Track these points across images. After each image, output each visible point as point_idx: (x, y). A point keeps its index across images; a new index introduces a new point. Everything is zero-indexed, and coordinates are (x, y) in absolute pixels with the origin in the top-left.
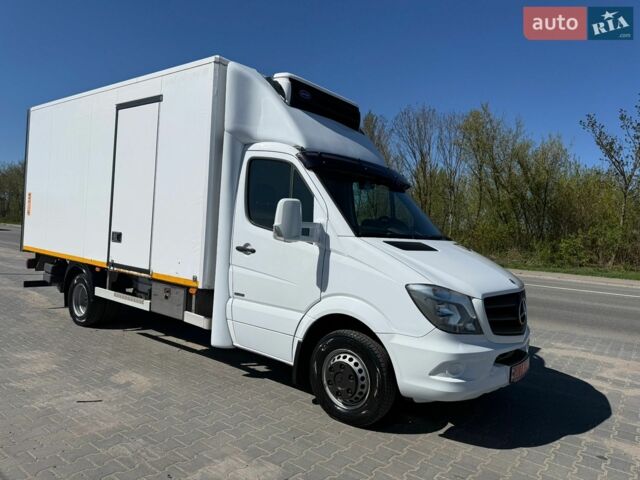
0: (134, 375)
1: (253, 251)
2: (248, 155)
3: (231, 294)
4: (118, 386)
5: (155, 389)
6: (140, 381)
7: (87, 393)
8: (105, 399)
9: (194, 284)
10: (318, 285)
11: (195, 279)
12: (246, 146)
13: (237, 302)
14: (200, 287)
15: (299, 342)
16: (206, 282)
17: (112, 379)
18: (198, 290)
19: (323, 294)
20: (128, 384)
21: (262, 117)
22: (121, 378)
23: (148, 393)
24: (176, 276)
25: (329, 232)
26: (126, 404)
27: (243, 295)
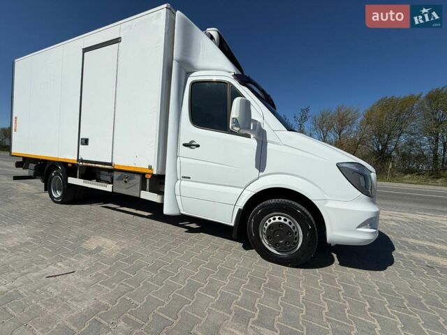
0: (104, 240)
1: (198, 146)
2: (190, 80)
3: (179, 178)
4: (90, 253)
5: (123, 251)
6: (109, 245)
7: (59, 264)
8: (78, 269)
9: (150, 171)
10: (256, 167)
11: (150, 168)
12: (188, 74)
13: (185, 183)
14: (155, 173)
15: (240, 210)
16: (159, 169)
17: (84, 245)
18: (153, 175)
19: (261, 174)
20: (99, 249)
21: (201, 53)
22: (92, 244)
23: (118, 257)
24: (134, 166)
25: (265, 127)
26: (100, 272)
27: (189, 178)
